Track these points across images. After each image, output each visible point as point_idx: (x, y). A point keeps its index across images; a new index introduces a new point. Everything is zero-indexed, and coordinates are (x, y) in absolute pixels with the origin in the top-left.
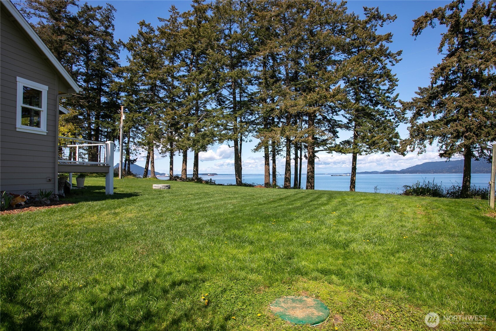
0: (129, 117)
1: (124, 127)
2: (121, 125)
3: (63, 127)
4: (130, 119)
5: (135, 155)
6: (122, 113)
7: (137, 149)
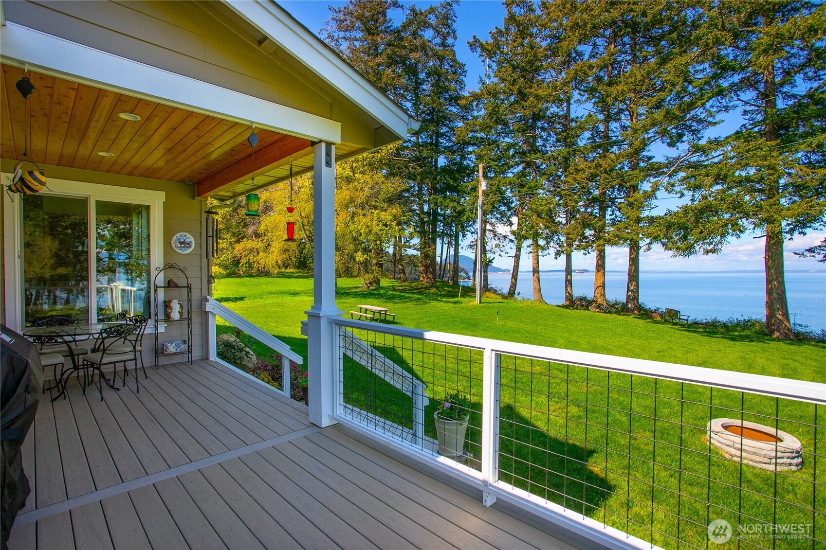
0: (491, 185)
1: (483, 205)
2: (480, 201)
3: (384, 213)
4: (494, 188)
5: (500, 255)
6: (481, 178)
7: (501, 244)
